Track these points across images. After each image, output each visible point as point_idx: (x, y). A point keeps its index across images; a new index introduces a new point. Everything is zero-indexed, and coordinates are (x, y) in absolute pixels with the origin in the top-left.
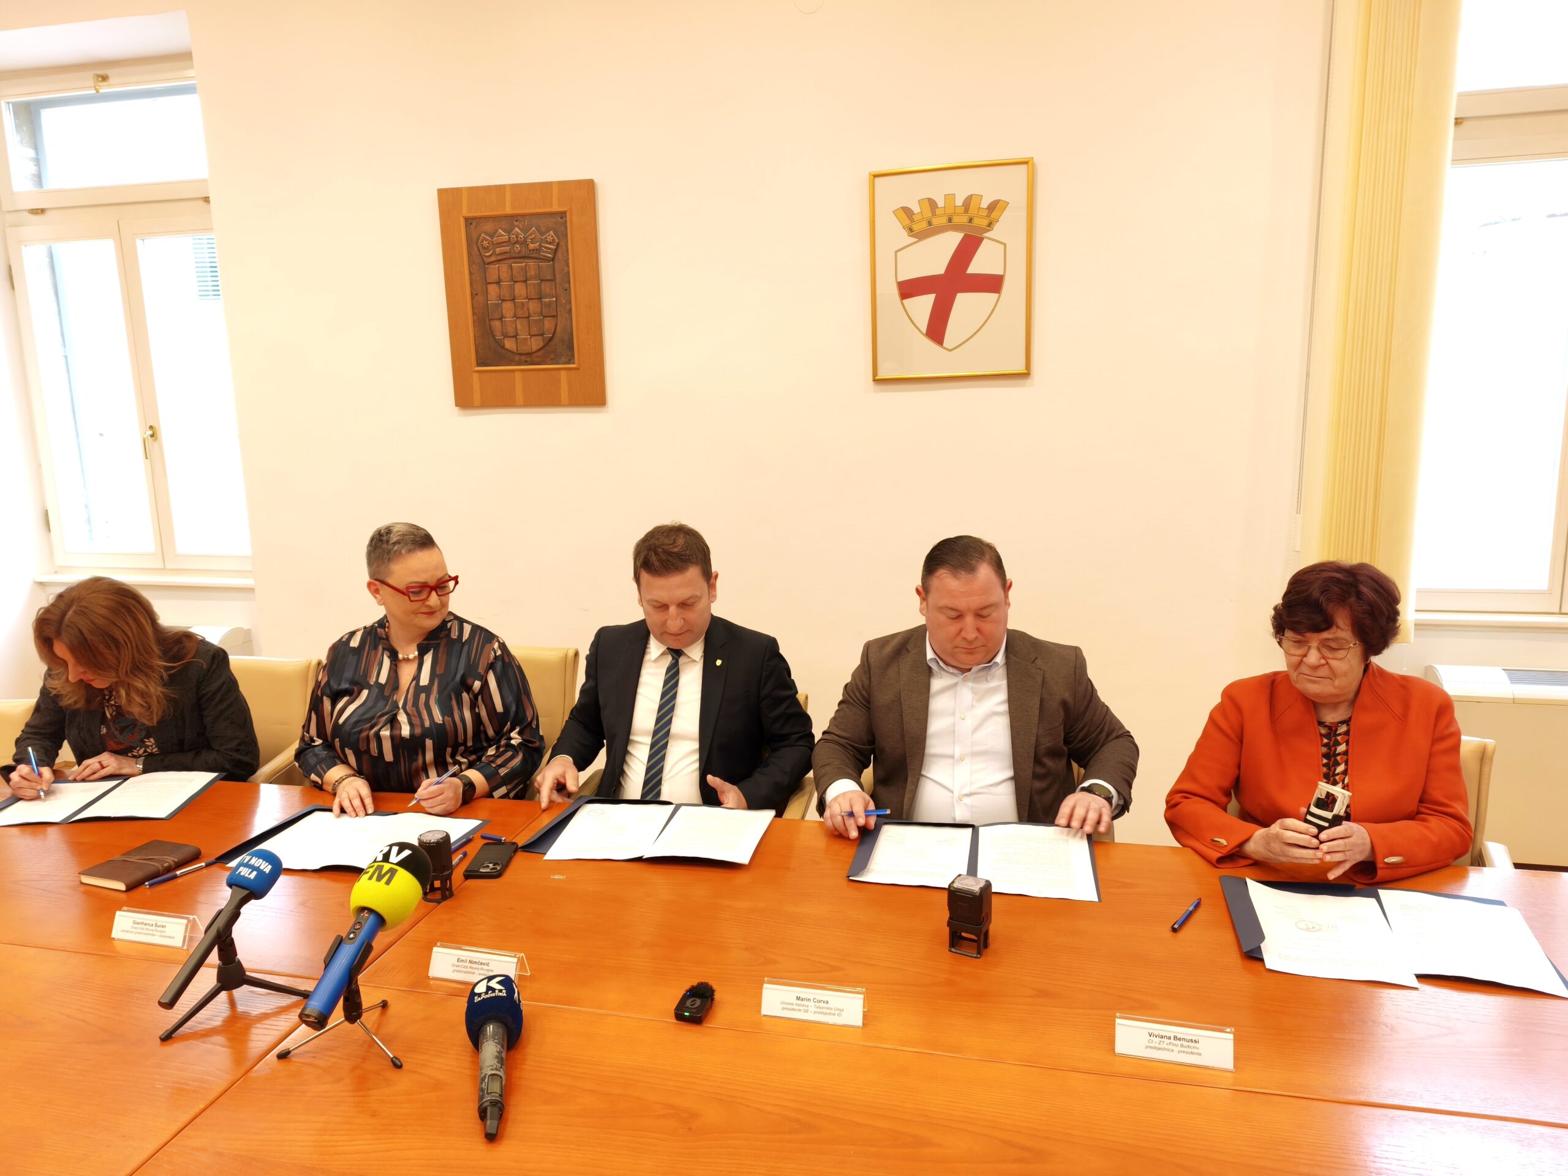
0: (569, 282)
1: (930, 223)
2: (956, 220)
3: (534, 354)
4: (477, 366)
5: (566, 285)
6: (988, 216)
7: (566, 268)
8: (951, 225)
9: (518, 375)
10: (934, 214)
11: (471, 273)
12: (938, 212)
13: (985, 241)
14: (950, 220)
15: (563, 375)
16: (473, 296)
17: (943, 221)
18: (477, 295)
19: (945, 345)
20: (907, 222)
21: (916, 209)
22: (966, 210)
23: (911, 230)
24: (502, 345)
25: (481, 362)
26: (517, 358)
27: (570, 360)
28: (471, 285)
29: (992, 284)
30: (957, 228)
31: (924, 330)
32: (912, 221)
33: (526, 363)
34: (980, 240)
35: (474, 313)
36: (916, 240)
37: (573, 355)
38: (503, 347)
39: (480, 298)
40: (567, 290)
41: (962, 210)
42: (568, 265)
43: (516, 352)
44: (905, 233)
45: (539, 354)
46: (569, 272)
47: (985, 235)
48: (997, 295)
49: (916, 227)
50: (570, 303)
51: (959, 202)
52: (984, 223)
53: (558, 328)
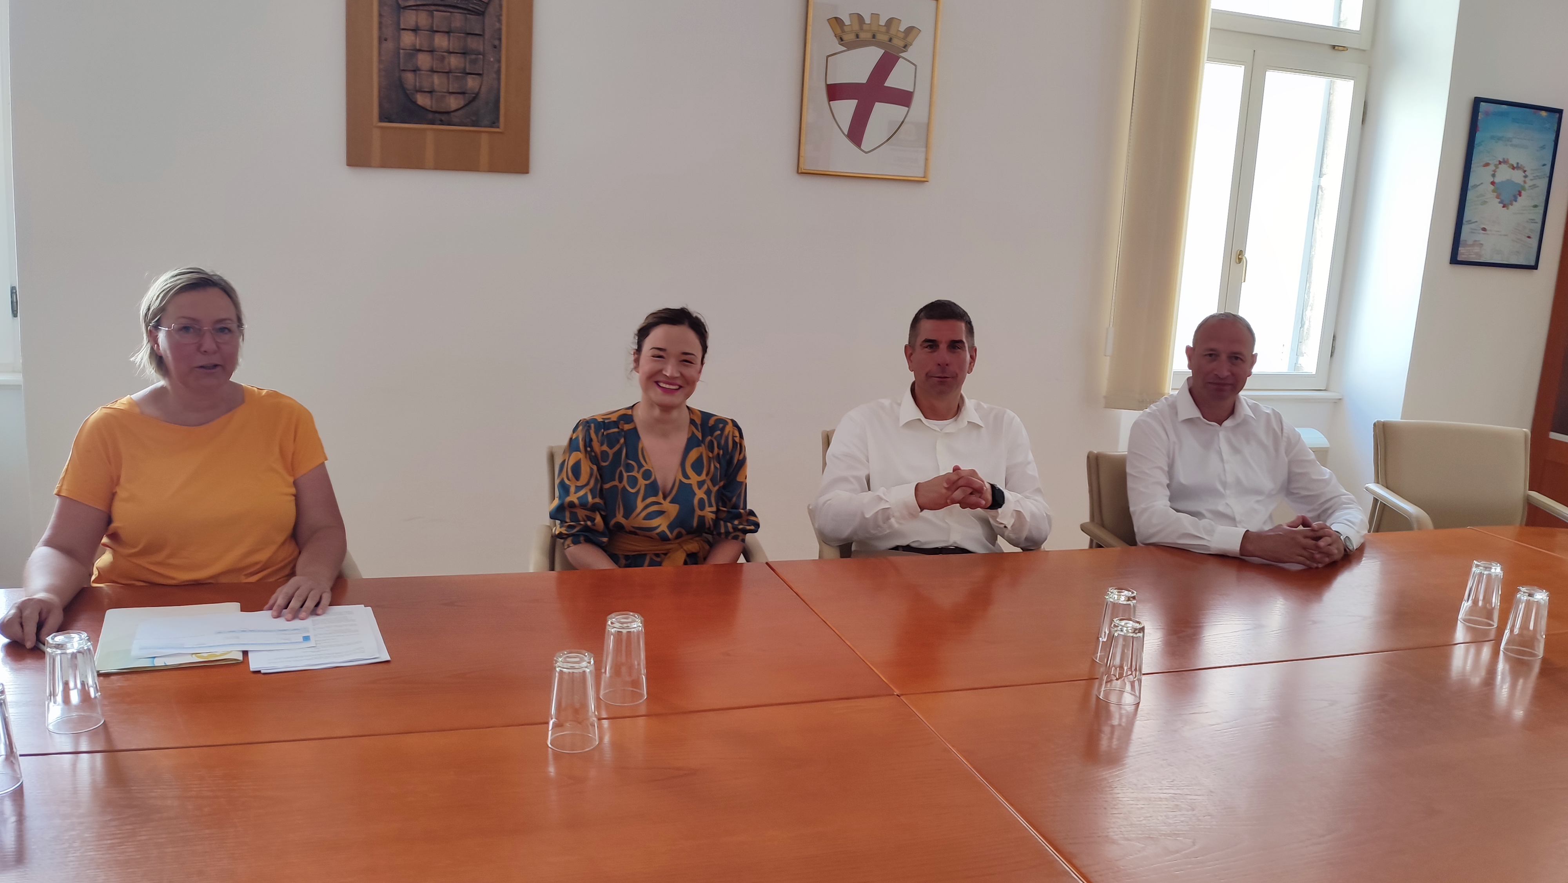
0: (500, 39)
1: (857, 36)
2: (880, 37)
3: (452, 114)
4: (381, 122)
5: (496, 43)
6: (905, 38)
7: (497, 24)
8: (873, 40)
9: (429, 133)
10: (861, 29)
11: (380, 15)
12: (865, 27)
13: (901, 59)
14: (874, 37)
15: (484, 138)
16: (382, 39)
17: (868, 36)
18: (386, 40)
19: (862, 147)
20: (839, 31)
21: (847, 22)
22: (887, 32)
23: (842, 39)
24: (413, 100)
25: (385, 117)
26: (430, 116)
27: (495, 123)
28: (380, 28)
29: (903, 98)
30: (879, 45)
31: (846, 134)
32: (843, 31)
33: (442, 123)
34: (897, 58)
35: (380, 61)
36: (846, 49)
37: (498, 118)
38: (415, 103)
39: (389, 45)
40: (497, 48)
41: (884, 29)
42: (500, 21)
43: (430, 109)
44: (836, 41)
45: (460, 112)
46: (500, 29)
47: (901, 54)
48: (907, 109)
49: (846, 37)
50: (499, 61)
51: (882, 22)
52: (901, 44)
53: (483, 87)
